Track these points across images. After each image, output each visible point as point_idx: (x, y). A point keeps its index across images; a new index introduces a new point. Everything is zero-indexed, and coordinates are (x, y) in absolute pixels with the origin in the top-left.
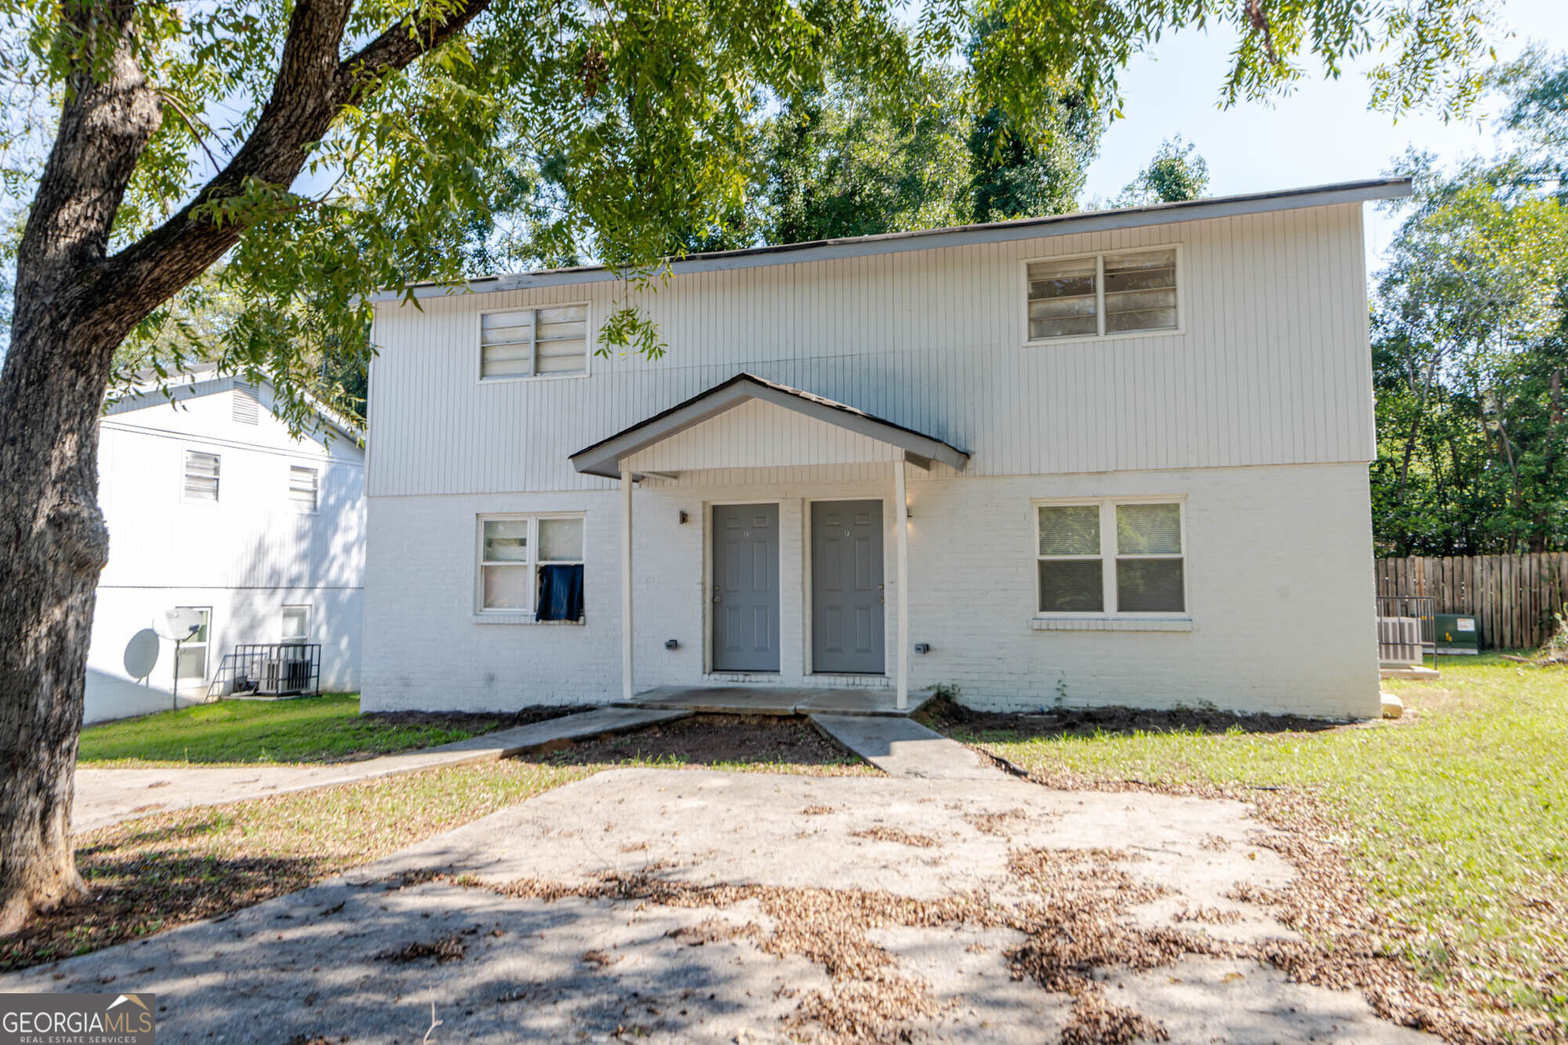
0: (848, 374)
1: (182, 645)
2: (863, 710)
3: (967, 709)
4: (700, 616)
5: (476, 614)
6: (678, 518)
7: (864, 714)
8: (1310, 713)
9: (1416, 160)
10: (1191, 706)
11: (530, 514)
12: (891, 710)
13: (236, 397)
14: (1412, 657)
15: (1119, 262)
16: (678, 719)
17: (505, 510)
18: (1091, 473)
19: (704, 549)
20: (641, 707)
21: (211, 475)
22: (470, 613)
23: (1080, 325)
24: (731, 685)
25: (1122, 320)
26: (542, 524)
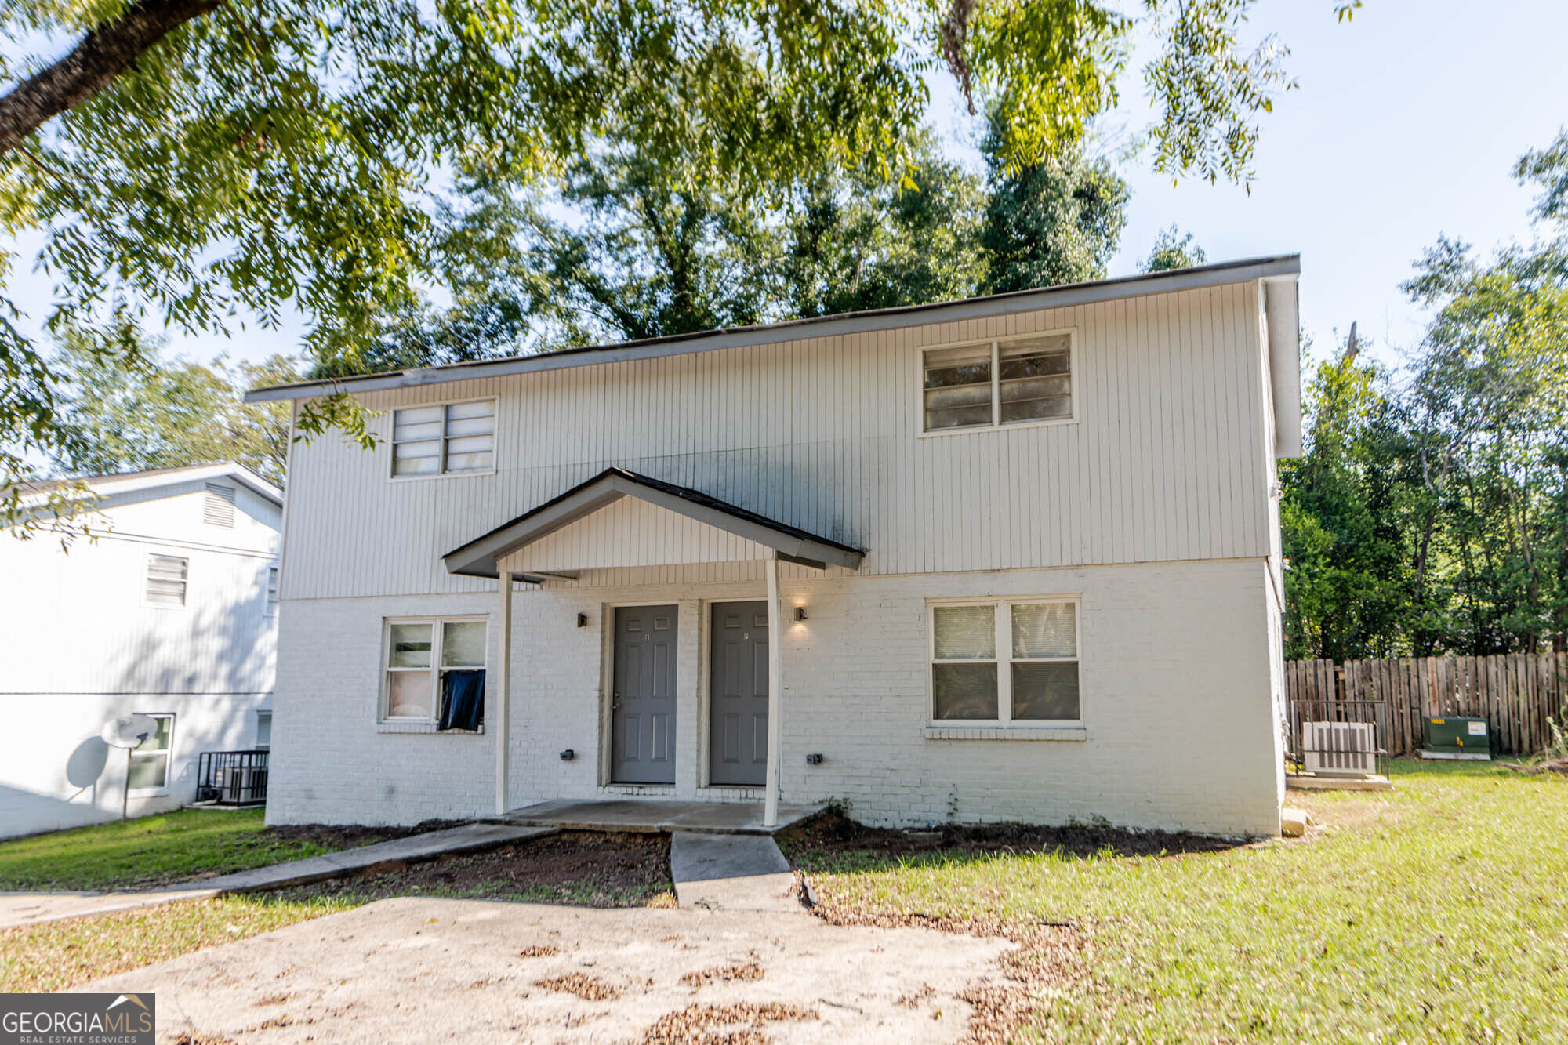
0: (746, 468)
1: (135, 753)
2: (727, 828)
3: (858, 825)
4: (596, 724)
5: (379, 723)
6: (576, 621)
7: (729, 832)
8: (1206, 831)
9: (1449, 250)
10: (1084, 822)
11: (435, 617)
12: (758, 828)
13: (208, 499)
14: (1364, 766)
15: (1013, 349)
16: (540, 836)
17: (410, 614)
18: (985, 571)
19: (602, 653)
20: (509, 823)
21: (178, 578)
22: (374, 721)
23: (973, 414)
24: (626, 798)
25: (1017, 409)
26: (448, 628)
